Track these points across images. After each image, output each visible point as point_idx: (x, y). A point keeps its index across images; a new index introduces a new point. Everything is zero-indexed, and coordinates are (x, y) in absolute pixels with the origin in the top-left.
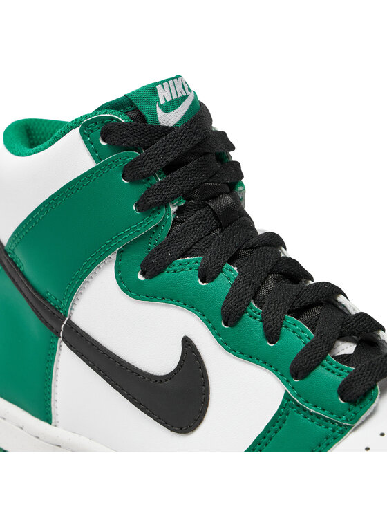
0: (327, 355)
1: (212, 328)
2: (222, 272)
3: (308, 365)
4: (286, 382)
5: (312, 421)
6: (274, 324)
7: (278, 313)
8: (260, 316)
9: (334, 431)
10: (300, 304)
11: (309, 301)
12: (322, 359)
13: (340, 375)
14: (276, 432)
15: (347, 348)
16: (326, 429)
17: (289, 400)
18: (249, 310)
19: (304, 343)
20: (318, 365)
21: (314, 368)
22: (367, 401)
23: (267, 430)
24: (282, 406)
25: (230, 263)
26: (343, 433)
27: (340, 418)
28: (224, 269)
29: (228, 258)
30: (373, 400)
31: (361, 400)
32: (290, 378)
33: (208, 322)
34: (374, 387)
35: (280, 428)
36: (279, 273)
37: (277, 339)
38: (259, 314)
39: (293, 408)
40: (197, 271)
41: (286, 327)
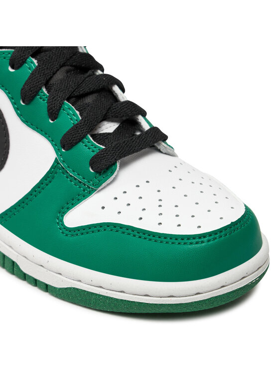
0: (87, 134)
1: (14, 104)
2: (26, 63)
3: (71, 141)
4: (57, 151)
5: (71, 181)
6: (54, 107)
7: (59, 99)
8: (47, 99)
9: (84, 190)
10: (79, 92)
11: (87, 90)
12: (83, 138)
13: (93, 151)
14: (47, 185)
15: (110, 127)
16: (79, 189)
17: (58, 164)
18: (40, 93)
19: (73, 124)
20: (80, 141)
21: (76, 143)
22: (109, 173)
23: (41, 182)
24: (52, 167)
25: (33, 57)
26: (90, 193)
27: (89, 182)
28: (27, 61)
29: (31, 53)
30: (112, 173)
31: (105, 172)
32: (60, 148)
33: (11, 98)
34: (115, 164)
35: (50, 182)
36: (71, 66)
37: (56, 118)
38: (47, 98)
39: (60, 170)
40: (9, 60)
41: (63, 110)
